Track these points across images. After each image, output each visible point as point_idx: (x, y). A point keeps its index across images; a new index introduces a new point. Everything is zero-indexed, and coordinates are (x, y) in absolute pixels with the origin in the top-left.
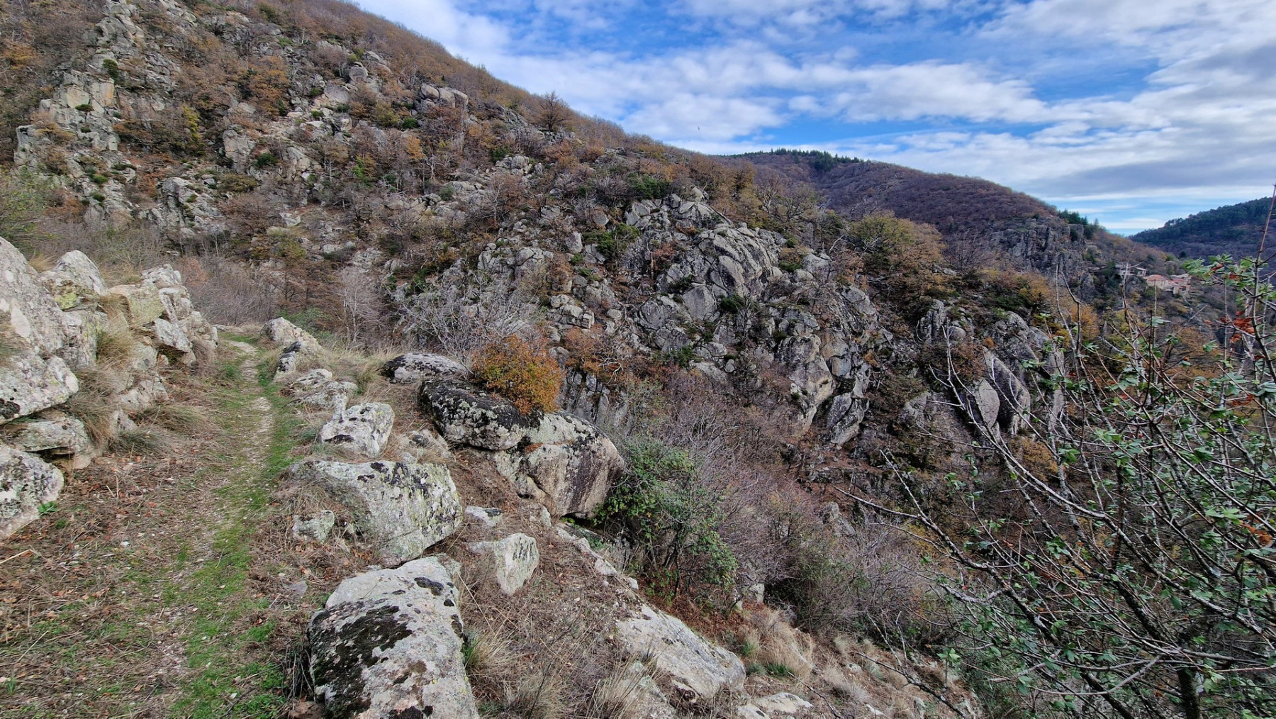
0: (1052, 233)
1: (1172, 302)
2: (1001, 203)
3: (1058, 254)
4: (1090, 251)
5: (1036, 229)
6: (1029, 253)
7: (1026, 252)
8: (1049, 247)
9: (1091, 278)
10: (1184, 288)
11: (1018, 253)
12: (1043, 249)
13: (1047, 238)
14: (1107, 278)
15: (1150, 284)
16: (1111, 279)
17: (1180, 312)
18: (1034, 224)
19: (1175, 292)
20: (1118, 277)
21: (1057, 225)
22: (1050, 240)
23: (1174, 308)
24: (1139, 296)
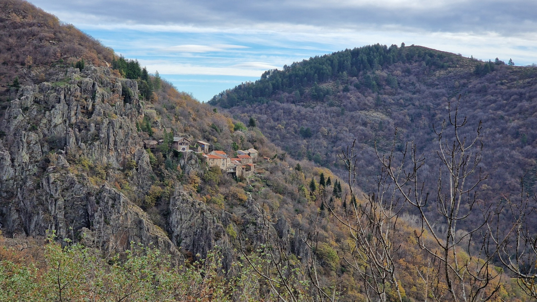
0: (100, 90)
1: (234, 188)
2: (41, 40)
3: (106, 122)
4: (148, 118)
5: (80, 84)
6: (73, 120)
7: (69, 118)
8: (96, 111)
9: (147, 156)
10: (248, 168)
11: (58, 120)
12: (89, 114)
13: (93, 98)
14: (164, 156)
15: (211, 163)
16: (169, 157)
17: (241, 200)
18: (77, 76)
19: (238, 174)
20: (177, 155)
21: (106, 79)
22: (98, 100)
23: (234, 196)
24: (199, 180)
